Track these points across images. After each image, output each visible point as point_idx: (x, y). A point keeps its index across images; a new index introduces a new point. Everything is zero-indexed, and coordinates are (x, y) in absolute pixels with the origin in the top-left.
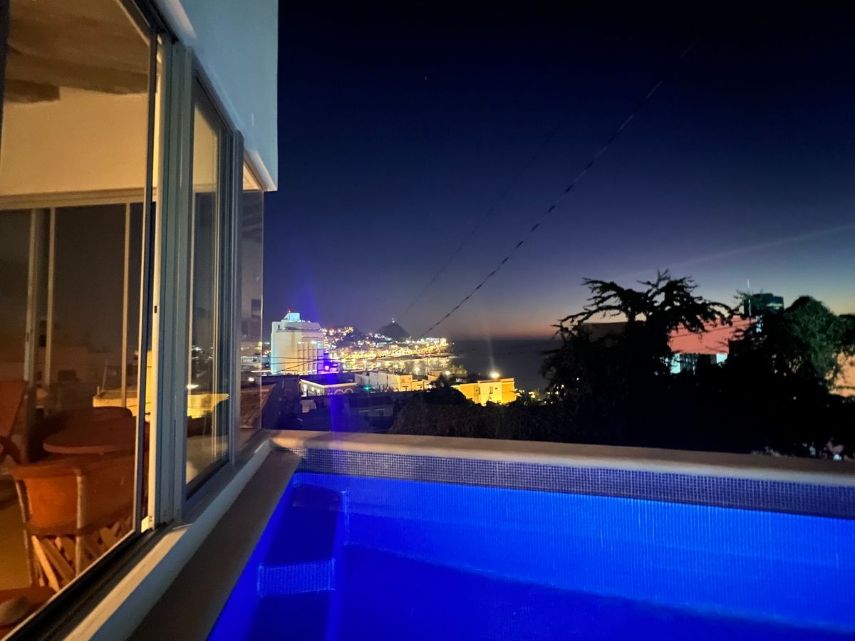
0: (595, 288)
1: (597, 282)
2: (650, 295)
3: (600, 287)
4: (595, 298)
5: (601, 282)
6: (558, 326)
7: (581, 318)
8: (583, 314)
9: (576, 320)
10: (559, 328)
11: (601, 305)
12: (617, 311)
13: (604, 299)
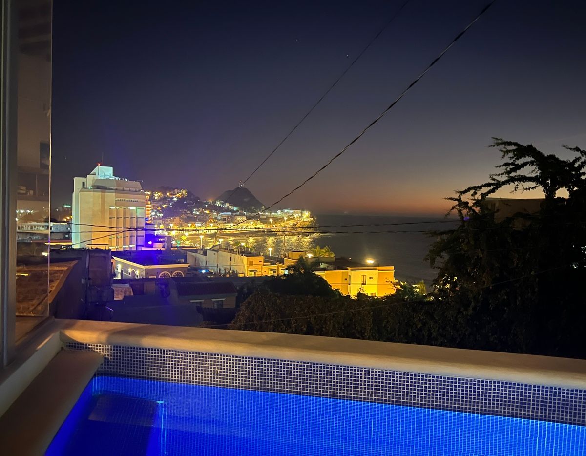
0: (508, 152)
1: (510, 144)
2: (576, 165)
3: (514, 151)
4: (506, 164)
5: (516, 144)
6: (456, 200)
7: (485, 190)
8: (488, 185)
9: (479, 193)
10: (456, 203)
11: (513, 174)
12: (533, 184)
13: (518, 167)
